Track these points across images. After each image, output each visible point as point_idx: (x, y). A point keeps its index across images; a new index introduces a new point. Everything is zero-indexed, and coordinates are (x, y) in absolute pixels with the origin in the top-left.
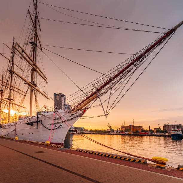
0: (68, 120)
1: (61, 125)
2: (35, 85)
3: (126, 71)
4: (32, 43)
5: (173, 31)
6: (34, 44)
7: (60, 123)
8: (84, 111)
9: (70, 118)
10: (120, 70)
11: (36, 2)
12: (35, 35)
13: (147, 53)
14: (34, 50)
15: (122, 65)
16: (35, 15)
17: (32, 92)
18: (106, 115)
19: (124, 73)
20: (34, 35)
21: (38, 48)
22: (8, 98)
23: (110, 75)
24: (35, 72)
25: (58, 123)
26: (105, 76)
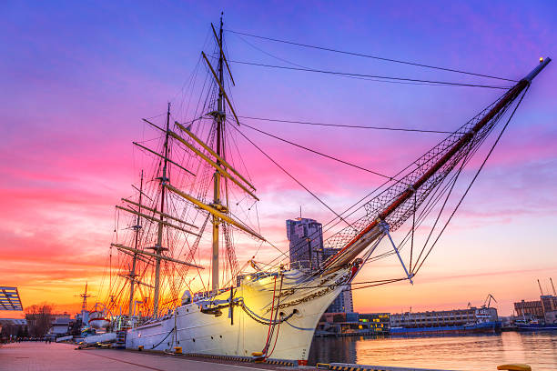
0: (314, 296)
1: (295, 311)
2: (224, 210)
3: (441, 170)
4: (213, 114)
5: (524, 85)
6: (218, 117)
7: (293, 304)
8: (355, 270)
9: (320, 290)
10: (426, 168)
11: (221, 31)
12: (220, 96)
13: (481, 131)
14: (219, 129)
15: (427, 158)
16: (218, 56)
17: (217, 227)
18: (411, 276)
19: (437, 175)
20: (218, 97)
21: (229, 124)
22: (153, 245)
23: (404, 181)
24: (224, 179)
25: (289, 305)
26: (393, 182)
